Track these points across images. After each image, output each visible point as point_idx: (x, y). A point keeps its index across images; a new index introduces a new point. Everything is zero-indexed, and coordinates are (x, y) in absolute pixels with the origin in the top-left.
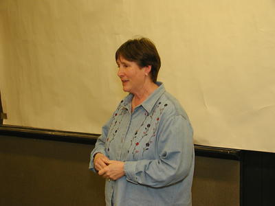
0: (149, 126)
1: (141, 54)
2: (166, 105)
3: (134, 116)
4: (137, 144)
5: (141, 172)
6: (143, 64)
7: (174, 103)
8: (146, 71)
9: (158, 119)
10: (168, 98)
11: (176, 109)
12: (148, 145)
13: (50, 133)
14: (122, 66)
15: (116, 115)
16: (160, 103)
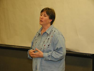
0: (49, 39)
2: (55, 31)
3: (43, 36)
4: (45, 46)
5: (50, 55)
7: (57, 30)
9: (52, 36)
10: (55, 29)
11: (59, 32)
12: (49, 46)
13: (14, 47)
15: (36, 37)
16: (52, 31)
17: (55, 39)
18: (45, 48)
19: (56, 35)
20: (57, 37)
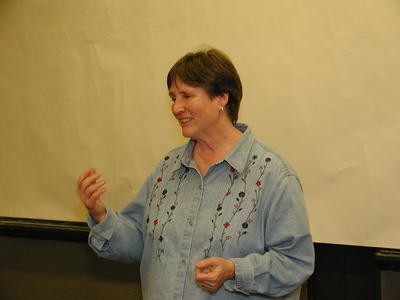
0: (242, 194)
1: (212, 74)
2: (269, 159)
4: (227, 225)
6: (215, 91)
8: (221, 103)
9: (258, 183)
12: (245, 225)
14: (179, 97)
15: (160, 180)
16: (255, 157)
17: (274, 195)
18: (228, 238)
19: (278, 179)
20: (286, 187)
